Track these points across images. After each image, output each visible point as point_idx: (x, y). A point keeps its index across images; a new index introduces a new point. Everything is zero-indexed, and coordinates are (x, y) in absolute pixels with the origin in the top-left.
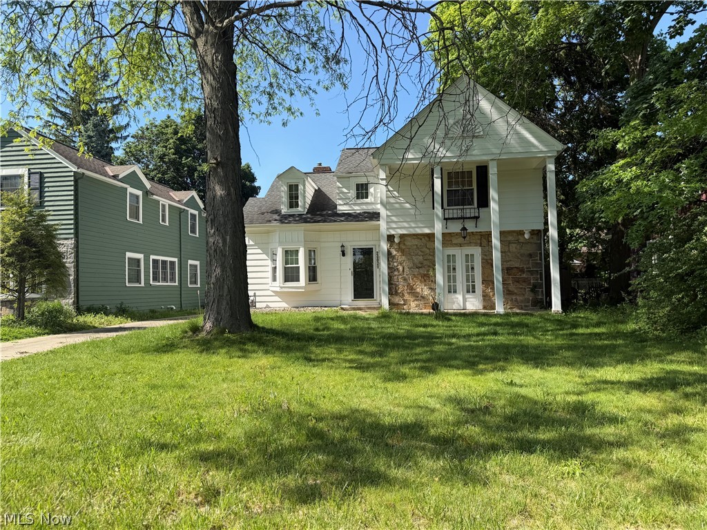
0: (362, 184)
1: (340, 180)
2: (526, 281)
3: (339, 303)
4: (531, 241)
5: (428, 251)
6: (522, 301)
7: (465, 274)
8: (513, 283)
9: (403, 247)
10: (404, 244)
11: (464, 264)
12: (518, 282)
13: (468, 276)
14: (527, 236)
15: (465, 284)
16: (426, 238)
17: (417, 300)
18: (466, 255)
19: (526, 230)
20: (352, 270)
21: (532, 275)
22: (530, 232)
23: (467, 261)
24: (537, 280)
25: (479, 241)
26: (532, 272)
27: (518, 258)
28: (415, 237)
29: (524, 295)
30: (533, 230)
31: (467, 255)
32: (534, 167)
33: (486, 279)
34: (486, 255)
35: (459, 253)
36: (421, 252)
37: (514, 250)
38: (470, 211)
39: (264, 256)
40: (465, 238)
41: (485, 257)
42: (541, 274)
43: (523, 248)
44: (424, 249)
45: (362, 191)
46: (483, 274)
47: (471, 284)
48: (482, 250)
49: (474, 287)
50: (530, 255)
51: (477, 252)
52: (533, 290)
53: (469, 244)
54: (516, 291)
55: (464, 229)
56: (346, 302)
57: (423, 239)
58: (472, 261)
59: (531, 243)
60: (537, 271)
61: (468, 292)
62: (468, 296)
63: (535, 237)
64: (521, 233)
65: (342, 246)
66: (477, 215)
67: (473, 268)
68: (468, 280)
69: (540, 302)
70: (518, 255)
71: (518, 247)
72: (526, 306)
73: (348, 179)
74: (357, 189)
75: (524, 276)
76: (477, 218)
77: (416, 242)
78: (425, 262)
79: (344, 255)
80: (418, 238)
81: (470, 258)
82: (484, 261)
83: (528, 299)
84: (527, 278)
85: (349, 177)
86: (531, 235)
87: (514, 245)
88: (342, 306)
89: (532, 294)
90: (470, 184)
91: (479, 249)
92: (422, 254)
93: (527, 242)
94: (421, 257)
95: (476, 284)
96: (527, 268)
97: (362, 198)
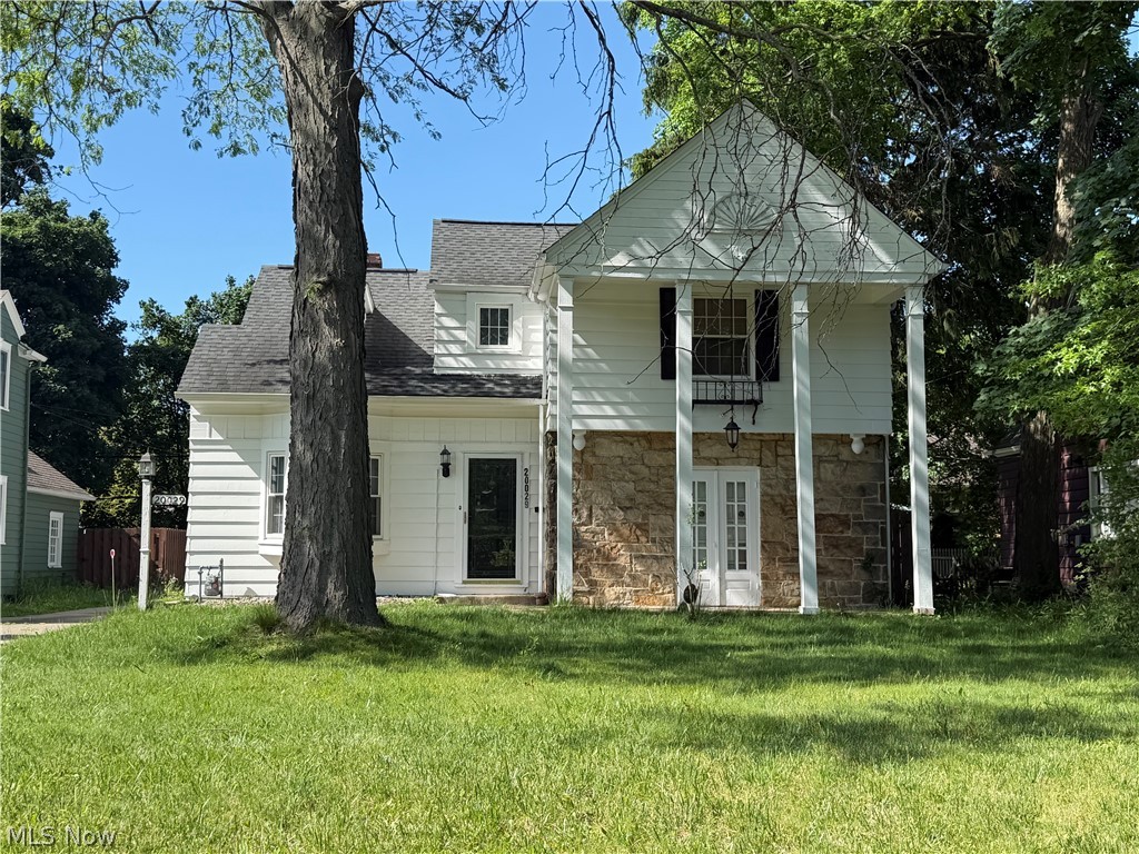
0: (494, 311)
1: (442, 296)
2: (852, 544)
3: (430, 588)
4: (864, 458)
5: (647, 470)
6: (843, 591)
7: (725, 526)
8: (826, 549)
9: (591, 460)
10: (594, 455)
11: (724, 502)
12: (836, 547)
13: (731, 530)
14: (857, 448)
15: (725, 548)
16: (644, 442)
17: (618, 583)
18: (728, 484)
19: (856, 435)
20: (466, 508)
21: (865, 532)
22: (863, 439)
23: (730, 497)
24: (876, 544)
25: (756, 455)
26: (865, 527)
27: (837, 495)
28: (617, 438)
29: (848, 576)
30: (868, 436)
31: (730, 485)
32: (873, 301)
33: (770, 539)
34: (770, 486)
35: (716, 478)
36: (632, 472)
37: (829, 476)
38: (744, 387)
39: (246, 470)
40: (733, 445)
41: (769, 490)
42: (884, 531)
43: (848, 473)
44: (638, 467)
45: (495, 326)
46: (764, 527)
47: (737, 548)
48: (763, 473)
49: (743, 555)
50: (862, 490)
51: (751, 477)
52: (868, 565)
53: (737, 460)
54: (831, 568)
55: (733, 426)
56: (451, 586)
57: (636, 444)
58: (742, 498)
59: (864, 463)
60: (876, 525)
61: (731, 566)
62: (730, 574)
63: (872, 451)
64: (845, 440)
65: (445, 452)
66: (757, 397)
67: (742, 514)
68: (731, 542)
69: (881, 593)
70: (838, 488)
71: (838, 471)
72: (851, 601)
73: (461, 297)
74: (484, 321)
75: (849, 534)
76: (755, 403)
77: (620, 450)
78: (640, 498)
79: (446, 473)
80: (625, 442)
81: (735, 490)
82: (767, 498)
83: (858, 585)
84: (854, 540)
85: (465, 293)
86: (866, 445)
87: (830, 467)
88: (441, 595)
89: (864, 575)
90: (742, 329)
91: (757, 472)
92: (633, 477)
93: (856, 461)
94: (632, 485)
95: (748, 548)
96: (856, 517)
97: (494, 342)
